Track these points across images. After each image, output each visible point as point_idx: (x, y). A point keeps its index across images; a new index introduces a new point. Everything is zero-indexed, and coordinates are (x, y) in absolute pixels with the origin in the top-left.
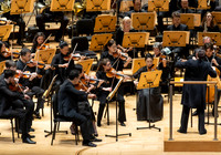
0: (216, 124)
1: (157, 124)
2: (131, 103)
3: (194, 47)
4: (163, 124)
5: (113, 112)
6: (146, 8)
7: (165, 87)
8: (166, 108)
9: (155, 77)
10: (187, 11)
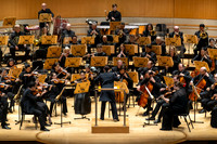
0: (125, 116)
1: (87, 116)
2: (71, 102)
3: (111, 67)
4: (91, 116)
5: (59, 109)
6: (80, 42)
7: (92, 92)
8: (93, 106)
9: (86, 86)
10: (106, 44)
